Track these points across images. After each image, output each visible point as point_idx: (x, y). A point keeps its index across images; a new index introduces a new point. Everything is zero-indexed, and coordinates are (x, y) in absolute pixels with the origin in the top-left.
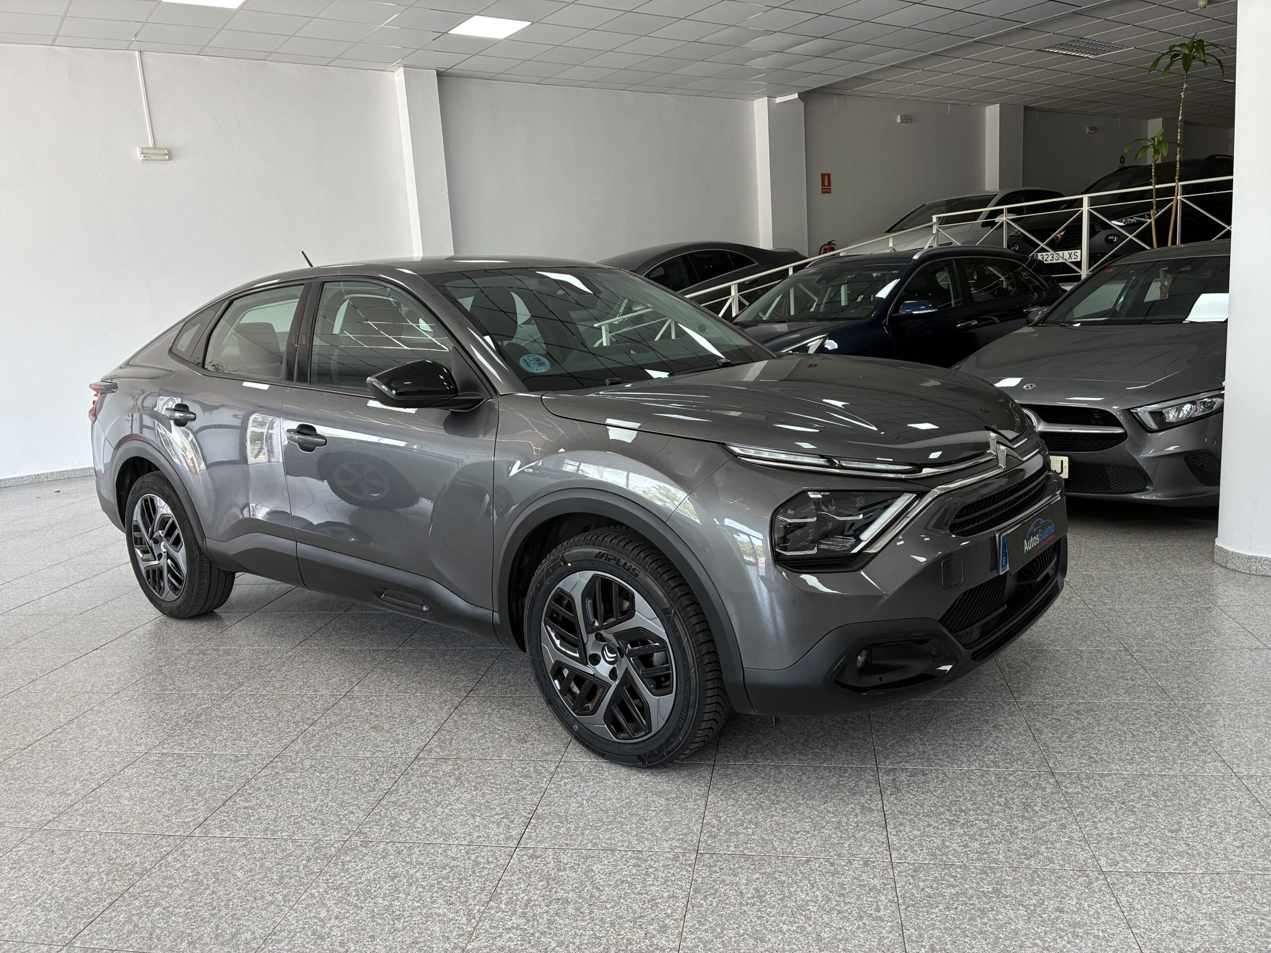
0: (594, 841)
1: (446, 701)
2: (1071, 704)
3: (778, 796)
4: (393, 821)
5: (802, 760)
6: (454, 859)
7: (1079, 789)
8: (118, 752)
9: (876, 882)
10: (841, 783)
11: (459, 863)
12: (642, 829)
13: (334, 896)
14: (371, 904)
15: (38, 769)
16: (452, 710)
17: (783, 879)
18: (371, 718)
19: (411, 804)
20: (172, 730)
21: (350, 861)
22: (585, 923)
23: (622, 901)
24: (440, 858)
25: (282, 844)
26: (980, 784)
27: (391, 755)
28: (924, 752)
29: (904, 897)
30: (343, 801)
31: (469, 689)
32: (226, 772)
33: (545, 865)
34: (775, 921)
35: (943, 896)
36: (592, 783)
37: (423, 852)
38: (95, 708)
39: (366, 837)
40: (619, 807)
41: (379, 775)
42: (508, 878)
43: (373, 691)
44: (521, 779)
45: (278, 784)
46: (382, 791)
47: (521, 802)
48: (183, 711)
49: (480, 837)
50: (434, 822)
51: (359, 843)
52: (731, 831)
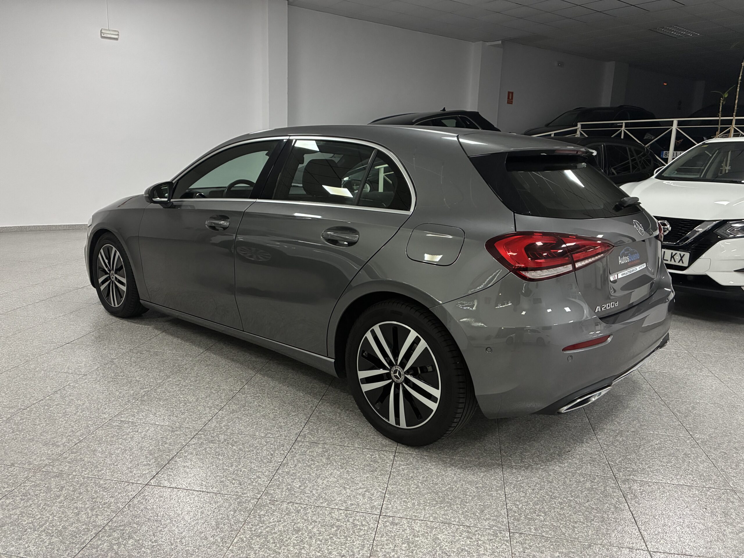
0: (434, 515)
1: (308, 401)
3: (554, 493)
4: (289, 487)
5: (562, 467)
6: (338, 520)
8: (90, 418)
10: (594, 487)
11: (342, 524)
12: (466, 509)
13: (258, 542)
14: (285, 551)
15: (36, 425)
16: (314, 408)
18: (260, 408)
19: (299, 475)
20: (126, 405)
21: (264, 515)
24: (328, 518)
25: (214, 497)
27: (278, 437)
28: (644, 469)
30: (251, 468)
31: (322, 394)
32: (167, 439)
33: (403, 531)
36: (421, 471)
37: (315, 513)
38: (71, 384)
39: (272, 497)
40: (444, 491)
41: (273, 451)
42: (379, 539)
43: (258, 390)
44: (372, 463)
45: (204, 451)
46: (277, 463)
47: (375, 480)
48: (132, 392)
49: (352, 505)
50: (318, 490)
51: (268, 502)
52: (528, 516)
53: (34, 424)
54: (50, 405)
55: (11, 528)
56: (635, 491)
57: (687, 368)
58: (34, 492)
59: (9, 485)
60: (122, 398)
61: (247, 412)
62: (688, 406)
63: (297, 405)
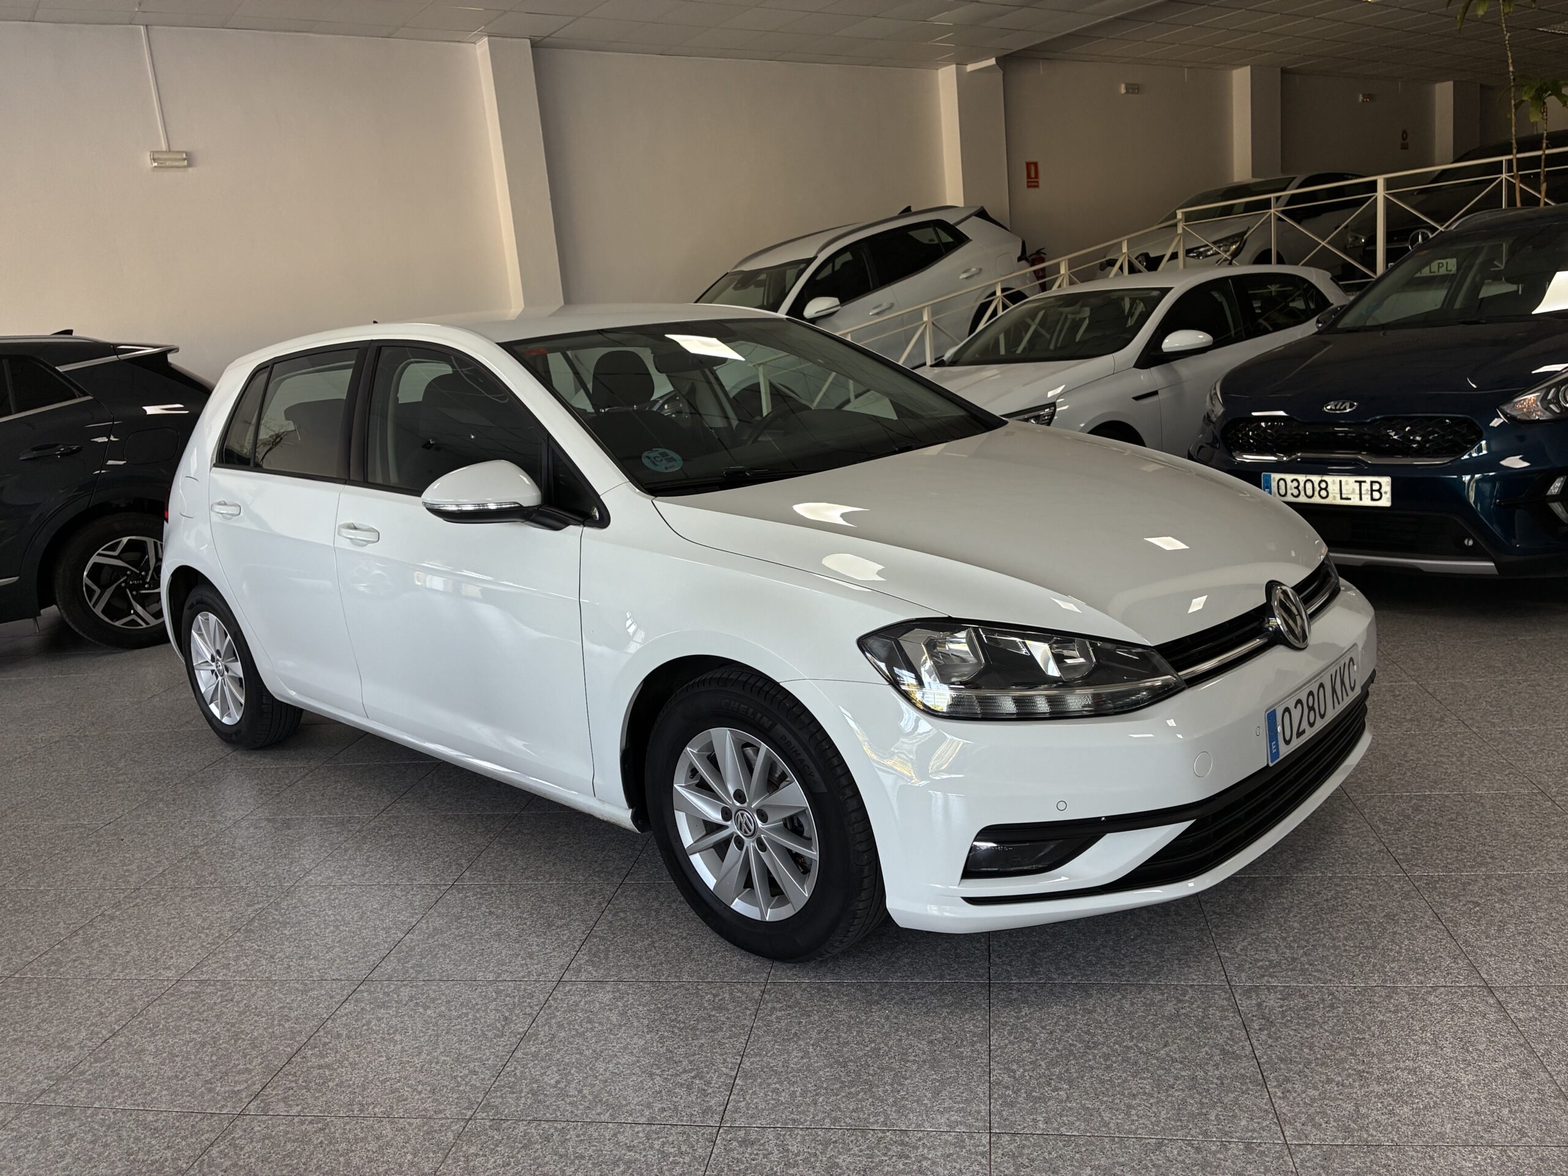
0: (834, 1114)
2: (1489, 877)
3: (1094, 1035)
4: (535, 1086)
5: (1117, 975)
6: (630, 1148)
8: (139, 981)
10: (1184, 1011)
11: (638, 1156)
12: (902, 1093)
16: (604, 906)
18: (491, 919)
19: (558, 1056)
20: (213, 944)
21: (477, 1155)
24: (609, 1146)
25: (376, 1127)
26: (1389, 1010)
27: (524, 977)
28: (1293, 959)
30: (460, 1054)
32: (290, 1009)
33: (765, 1156)
36: (817, 1018)
37: (582, 1138)
38: (107, 913)
39: (497, 1113)
40: (861, 1057)
41: (508, 1010)
43: (491, 878)
44: (713, 1013)
45: (365, 1027)
46: (515, 1036)
47: (718, 1050)
48: (228, 915)
49: (664, 1110)
50: (594, 1085)
51: (488, 1124)
52: (1034, 1094)
54: (61, 963)
56: (1270, 1011)
57: (1411, 720)
60: (207, 931)
61: (463, 931)
62: (1404, 805)
63: (570, 902)
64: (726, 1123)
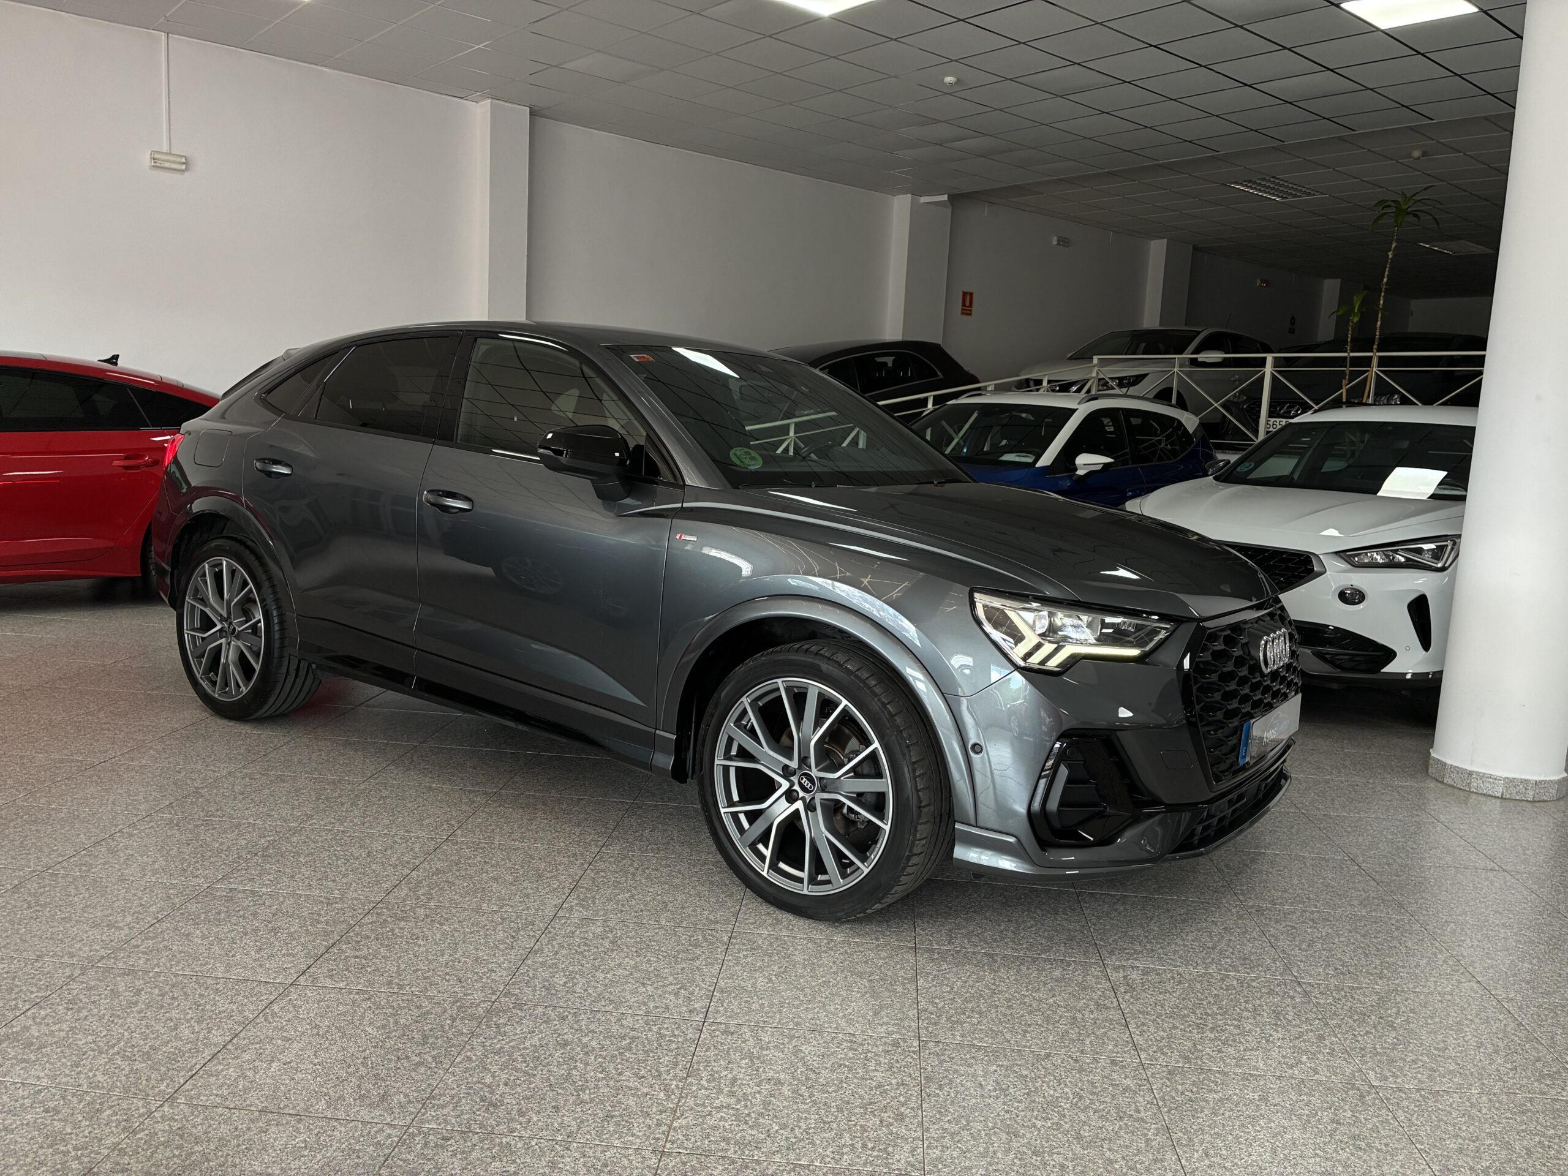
0: (796, 1020)
1: (575, 855)
2: (1304, 911)
3: (998, 986)
4: (546, 983)
5: (1017, 950)
6: (632, 1029)
7: (1330, 1000)
8: (171, 884)
9: (1128, 1082)
10: (1068, 976)
11: (640, 1034)
12: (849, 1011)
13: (496, 1061)
14: (544, 1073)
16: (586, 866)
17: (1025, 1073)
18: (486, 867)
19: (563, 966)
20: (235, 862)
21: (506, 1024)
22: (807, 1106)
23: (845, 1085)
24: (615, 1027)
25: (415, 1000)
26: (1222, 988)
27: (523, 910)
28: (1152, 950)
29: (1163, 1099)
30: (478, 958)
31: (600, 844)
32: (320, 915)
33: (743, 1042)
34: (1025, 1116)
35: (1207, 1101)
36: (776, 958)
37: (592, 1020)
38: (125, 830)
39: (517, 999)
40: (815, 986)
41: (514, 931)
42: (702, 1054)
43: (481, 837)
44: (690, 948)
45: (390, 933)
46: (524, 950)
47: (696, 972)
49: (657, 1007)
50: (597, 987)
51: (511, 1006)
52: (952, 1019)
53: (66, 895)
54: (91, 865)
55: (59, 1050)
56: (1133, 982)
58: (89, 997)
59: (40, 988)
60: (227, 853)
61: (464, 873)
63: (555, 861)
64: (709, 1019)
